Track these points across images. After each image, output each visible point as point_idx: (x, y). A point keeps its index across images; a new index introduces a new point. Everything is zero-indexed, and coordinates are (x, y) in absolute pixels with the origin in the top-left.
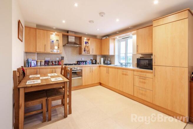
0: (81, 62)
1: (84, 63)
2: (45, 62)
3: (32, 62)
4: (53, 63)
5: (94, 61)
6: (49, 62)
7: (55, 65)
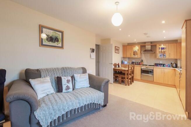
0: (158, 65)
1: (162, 66)
2: (132, 62)
3: (125, 62)
4: (135, 64)
5: (174, 65)
6: (134, 62)
7: (137, 65)
